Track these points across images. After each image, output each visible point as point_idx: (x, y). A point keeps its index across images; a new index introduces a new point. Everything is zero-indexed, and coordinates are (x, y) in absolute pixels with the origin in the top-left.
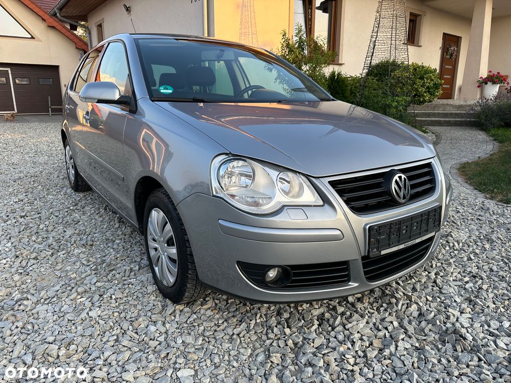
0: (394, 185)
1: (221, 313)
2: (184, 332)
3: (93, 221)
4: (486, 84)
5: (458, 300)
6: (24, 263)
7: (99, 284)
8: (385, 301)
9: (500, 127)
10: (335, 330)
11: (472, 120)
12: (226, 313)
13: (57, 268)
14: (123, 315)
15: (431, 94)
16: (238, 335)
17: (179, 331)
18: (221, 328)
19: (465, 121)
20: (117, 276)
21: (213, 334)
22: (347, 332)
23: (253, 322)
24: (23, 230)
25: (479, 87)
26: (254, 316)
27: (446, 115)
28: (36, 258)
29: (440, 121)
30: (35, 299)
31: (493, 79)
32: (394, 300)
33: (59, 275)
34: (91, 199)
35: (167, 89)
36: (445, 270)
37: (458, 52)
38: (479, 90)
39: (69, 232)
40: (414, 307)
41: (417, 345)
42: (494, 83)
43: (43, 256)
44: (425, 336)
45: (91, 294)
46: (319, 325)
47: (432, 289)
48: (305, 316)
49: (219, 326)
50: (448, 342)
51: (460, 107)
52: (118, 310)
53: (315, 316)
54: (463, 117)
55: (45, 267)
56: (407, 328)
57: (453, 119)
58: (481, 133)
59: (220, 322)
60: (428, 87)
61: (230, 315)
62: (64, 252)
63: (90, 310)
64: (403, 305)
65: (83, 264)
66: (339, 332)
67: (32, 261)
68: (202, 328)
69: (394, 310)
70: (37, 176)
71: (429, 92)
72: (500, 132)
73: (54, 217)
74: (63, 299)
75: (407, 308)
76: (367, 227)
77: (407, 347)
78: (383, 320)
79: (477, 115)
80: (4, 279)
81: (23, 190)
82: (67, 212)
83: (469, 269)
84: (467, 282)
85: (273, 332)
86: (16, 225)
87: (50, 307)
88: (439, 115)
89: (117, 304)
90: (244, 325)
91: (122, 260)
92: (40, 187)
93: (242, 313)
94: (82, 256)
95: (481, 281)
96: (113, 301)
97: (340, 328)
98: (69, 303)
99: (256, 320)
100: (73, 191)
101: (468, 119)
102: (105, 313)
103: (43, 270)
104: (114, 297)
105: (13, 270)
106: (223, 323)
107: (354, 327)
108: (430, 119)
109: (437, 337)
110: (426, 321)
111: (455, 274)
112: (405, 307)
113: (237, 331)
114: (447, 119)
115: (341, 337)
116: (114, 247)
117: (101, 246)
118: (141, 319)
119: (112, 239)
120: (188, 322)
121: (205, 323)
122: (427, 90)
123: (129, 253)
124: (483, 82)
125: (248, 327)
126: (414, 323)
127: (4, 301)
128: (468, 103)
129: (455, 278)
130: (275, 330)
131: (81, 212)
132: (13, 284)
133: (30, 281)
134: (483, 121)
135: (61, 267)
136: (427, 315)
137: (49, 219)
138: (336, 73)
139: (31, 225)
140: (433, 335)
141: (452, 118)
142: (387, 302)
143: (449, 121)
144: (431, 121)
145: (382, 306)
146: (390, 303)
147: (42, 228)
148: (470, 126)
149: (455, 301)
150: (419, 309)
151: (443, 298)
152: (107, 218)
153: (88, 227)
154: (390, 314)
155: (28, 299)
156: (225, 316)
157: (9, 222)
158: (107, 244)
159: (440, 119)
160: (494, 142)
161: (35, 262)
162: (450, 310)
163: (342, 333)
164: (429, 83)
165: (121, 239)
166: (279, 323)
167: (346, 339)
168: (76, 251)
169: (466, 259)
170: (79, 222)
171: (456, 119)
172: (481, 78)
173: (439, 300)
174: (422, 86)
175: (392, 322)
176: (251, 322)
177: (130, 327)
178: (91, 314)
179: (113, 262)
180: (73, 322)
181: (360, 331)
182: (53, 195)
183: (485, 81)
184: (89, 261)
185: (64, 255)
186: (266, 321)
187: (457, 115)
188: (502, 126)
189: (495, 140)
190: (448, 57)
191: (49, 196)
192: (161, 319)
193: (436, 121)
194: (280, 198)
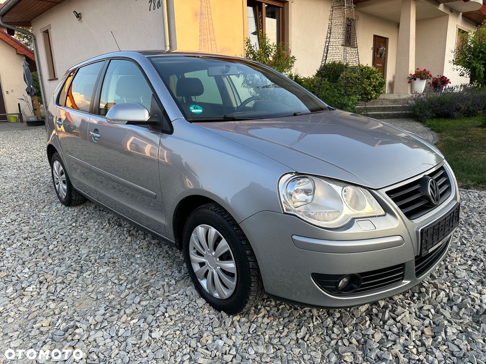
0: (429, 189)
1: (277, 320)
2: (251, 342)
3: (102, 236)
4: (415, 79)
5: (473, 283)
6: (52, 288)
7: (144, 303)
8: (415, 291)
9: (433, 118)
10: (387, 324)
11: (408, 112)
12: (282, 319)
13: (90, 290)
14: (185, 332)
15: (377, 92)
16: (303, 339)
17: (246, 341)
18: (284, 334)
19: (402, 114)
20: (159, 293)
21: (279, 341)
22: (399, 325)
23: (311, 325)
24: (34, 253)
25: (409, 82)
26: (310, 319)
27: (384, 109)
28: (63, 282)
29: (381, 114)
30: (85, 327)
31: (421, 75)
32: (423, 290)
33: (95, 298)
34: (88, 213)
35: (197, 109)
36: (450, 256)
37: (387, 51)
38: (409, 85)
39: (84, 251)
40: (442, 294)
41: (461, 329)
42: (422, 79)
43: (70, 279)
44: (460, 319)
45: (140, 314)
46: (371, 320)
47: (447, 275)
48: (355, 313)
49: (281, 333)
50: (482, 323)
51: (395, 101)
52: (177, 328)
53: (363, 313)
54: (399, 110)
55: (77, 291)
56: (444, 313)
57: (391, 112)
58: (417, 123)
59: (280, 329)
60: (374, 86)
61: (286, 320)
62: (89, 273)
63: (151, 331)
64: (433, 293)
65: (115, 283)
66: (392, 325)
67: (60, 287)
68: (267, 337)
69: (426, 298)
70: (15, 193)
71: (375, 90)
72: (434, 122)
73: (60, 236)
74: (114, 323)
75: (437, 296)
76: (420, 230)
77: (455, 332)
78: (421, 309)
79: (412, 108)
80: (38, 307)
81: (9, 208)
82: (71, 229)
83: (468, 254)
84: (471, 266)
85: (333, 333)
86: (23, 248)
87: (105, 333)
88: (378, 109)
89: (173, 321)
90: (304, 329)
91: (152, 275)
92: (27, 204)
93: (297, 318)
94: (109, 275)
95: (482, 263)
96: (169, 319)
97: (391, 321)
98: (123, 326)
99: (313, 322)
100: (63, 206)
101: (404, 112)
102: (167, 333)
103: (75, 294)
104: (167, 315)
105: (44, 297)
106: (283, 329)
107: (404, 319)
108: (372, 113)
109: (471, 318)
110: (455, 305)
111: (459, 259)
112: (435, 294)
113: (300, 335)
114: (386, 113)
115: (395, 330)
116: (138, 261)
117: (124, 262)
118: (205, 335)
119: (131, 254)
120: (251, 332)
121: (267, 331)
122: (374, 89)
123: (156, 267)
124: (413, 78)
125: (308, 330)
126: (447, 308)
127: (51, 332)
128: (402, 97)
129: (459, 263)
130: (335, 330)
131: (86, 229)
132: (52, 313)
133: (67, 307)
134: (418, 113)
135: (93, 288)
136: (456, 300)
137: (55, 238)
138: (293, 75)
139: (40, 247)
140: (468, 317)
141: (389, 111)
142: (418, 291)
143: (388, 114)
144: (373, 114)
145: (414, 296)
146: (420, 292)
147: (51, 248)
148: (407, 118)
149: (471, 284)
150: (447, 295)
151: (460, 283)
152: (115, 233)
153: (100, 243)
154: (424, 302)
155: (77, 327)
156: (282, 322)
157: (14, 246)
158: (129, 260)
159: (380, 113)
160: (432, 132)
161: (63, 286)
162: (471, 293)
163: (394, 326)
164: (375, 82)
165: (140, 253)
166: (334, 323)
167: (401, 331)
168: (101, 271)
169: (459, 244)
170: (87, 239)
171: (394, 112)
172: (411, 74)
173: (457, 284)
174: (369, 85)
175: (429, 310)
176: (310, 325)
177: (199, 344)
178: (153, 335)
179: (145, 278)
180: (137, 345)
181: (410, 322)
182: (45, 212)
183: (414, 78)
184: (119, 280)
185: (90, 276)
186: (322, 323)
187: (394, 108)
188: (434, 117)
189: (432, 130)
190: (378, 56)
191: (41, 213)
192: (223, 332)
193: (377, 114)
194: (348, 212)
